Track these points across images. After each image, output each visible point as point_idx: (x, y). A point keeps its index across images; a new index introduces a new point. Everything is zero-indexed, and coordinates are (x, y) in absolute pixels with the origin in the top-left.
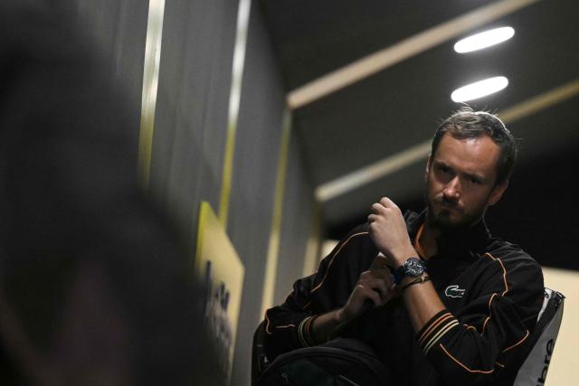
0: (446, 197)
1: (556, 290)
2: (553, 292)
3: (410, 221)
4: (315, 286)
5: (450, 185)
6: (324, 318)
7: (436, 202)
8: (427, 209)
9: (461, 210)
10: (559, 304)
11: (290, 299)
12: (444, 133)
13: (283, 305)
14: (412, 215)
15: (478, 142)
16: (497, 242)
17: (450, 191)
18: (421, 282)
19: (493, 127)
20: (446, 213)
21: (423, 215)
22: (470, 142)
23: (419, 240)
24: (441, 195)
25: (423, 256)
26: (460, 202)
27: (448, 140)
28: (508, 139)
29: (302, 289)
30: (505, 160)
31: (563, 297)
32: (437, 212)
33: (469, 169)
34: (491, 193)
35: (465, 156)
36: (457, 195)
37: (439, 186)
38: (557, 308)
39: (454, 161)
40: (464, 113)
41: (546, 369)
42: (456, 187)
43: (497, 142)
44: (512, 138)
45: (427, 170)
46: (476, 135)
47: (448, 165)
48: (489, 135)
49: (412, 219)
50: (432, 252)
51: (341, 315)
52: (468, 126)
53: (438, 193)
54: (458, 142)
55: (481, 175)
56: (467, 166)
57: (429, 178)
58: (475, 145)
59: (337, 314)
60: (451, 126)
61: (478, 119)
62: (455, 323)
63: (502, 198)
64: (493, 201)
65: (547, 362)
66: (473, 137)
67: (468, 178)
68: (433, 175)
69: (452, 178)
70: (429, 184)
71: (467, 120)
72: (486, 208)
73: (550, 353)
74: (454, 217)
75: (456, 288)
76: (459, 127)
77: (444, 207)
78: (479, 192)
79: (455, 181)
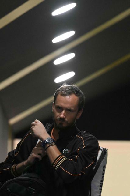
0: (61, 118)
1: (104, 148)
2: (103, 148)
3: (49, 127)
4: (16, 154)
5: (62, 114)
6: (19, 165)
7: (57, 120)
8: (54, 122)
9: (67, 122)
10: (106, 152)
11: (7, 159)
12: (58, 94)
13: (5, 162)
14: (49, 125)
15: (71, 97)
16: (80, 132)
17: (62, 116)
18: (52, 145)
19: (75, 90)
20: (61, 124)
21: (53, 125)
22: (68, 97)
23: (52, 134)
24: (59, 117)
25: (54, 140)
26: (66, 119)
27: (59, 97)
28: (81, 94)
29: (11, 155)
30: (81, 102)
31: (107, 150)
32: (58, 123)
33: (68, 107)
34: (77, 115)
35: (66, 102)
36: (65, 117)
37: (58, 114)
38: (105, 154)
39: (62, 104)
40: (64, 86)
41: (103, 177)
42: (64, 114)
43: (77, 96)
44: (83, 93)
45: (53, 108)
46: (69, 94)
47: (60, 106)
48: (74, 94)
49: (49, 126)
50: (58, 138)
51: (26, 163)
52: (66, 91)
53: (58, 116)
54: (63, 97)
55: (72, 109)
56: (67, 106)
57: (54, 111)
58: (69, 98)
59: (24, 163)
60: (60, 92)
61: (70, 88)
62: (65, 159)
63: (81, 116)
64: (78, 117)
65: (103, 174)
66: (69, 95)
67: (68, 110)
68: (55, 110)
69: (62, 111)
70: (54, 113)
71: (65, 89)
72: (76, 120)
73: (104, 171)
74: (64, 125)
75: (67, 150)
76: (63, 92)
77: (60, 122)
78: (73, 115)
79: (63, 112)
